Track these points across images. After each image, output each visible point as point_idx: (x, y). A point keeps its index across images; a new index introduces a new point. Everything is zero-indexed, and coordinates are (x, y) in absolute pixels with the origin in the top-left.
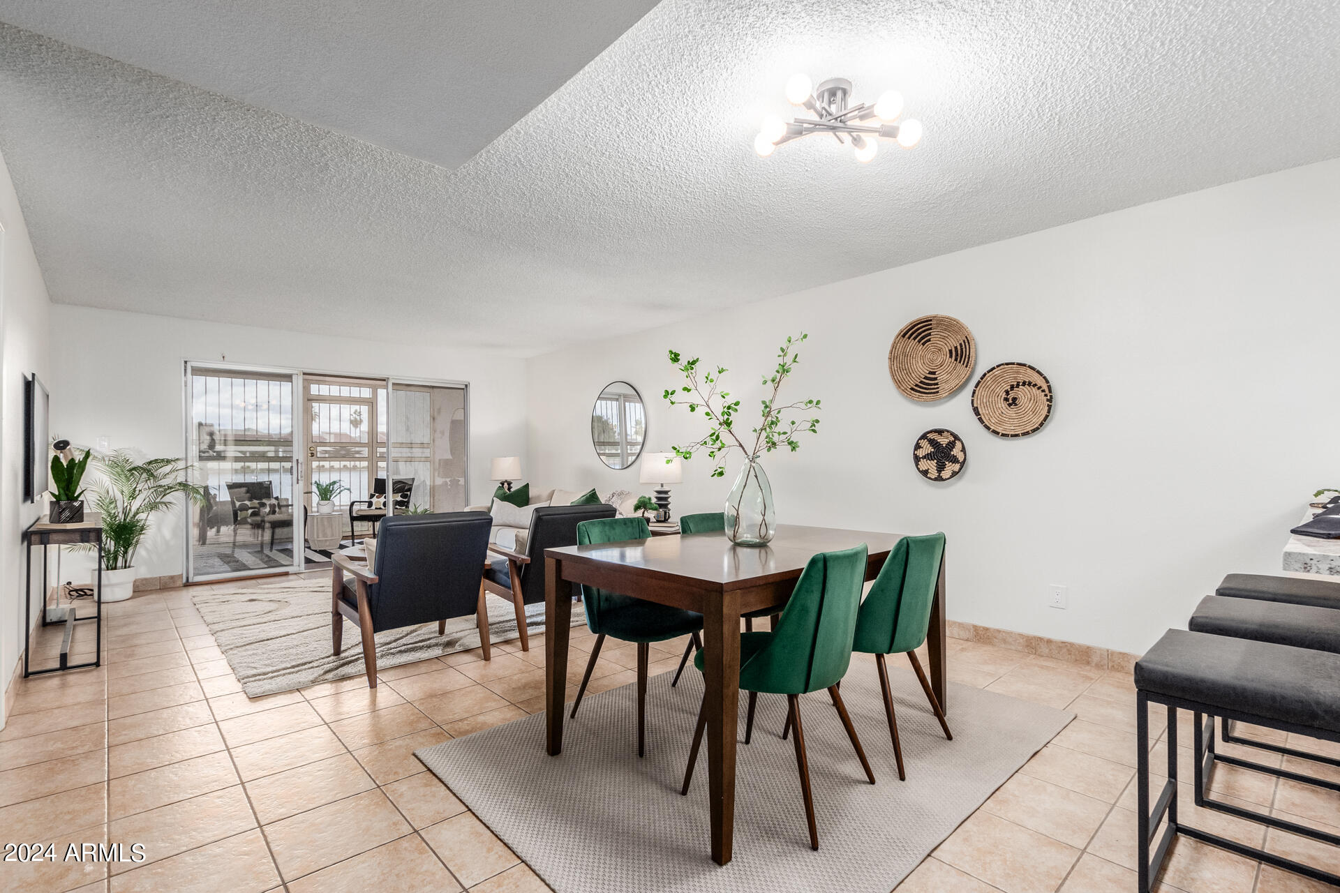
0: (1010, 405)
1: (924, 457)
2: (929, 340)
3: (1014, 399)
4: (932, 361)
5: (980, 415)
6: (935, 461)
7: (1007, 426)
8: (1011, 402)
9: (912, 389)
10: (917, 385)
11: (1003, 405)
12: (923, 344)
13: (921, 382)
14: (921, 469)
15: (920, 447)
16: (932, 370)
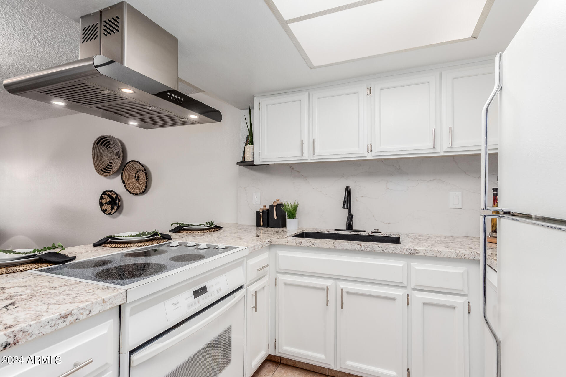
0: (136, 180)
1: (106, 204)
2: (109, 147)
3: (138, 177)
4: (111, 157)
5: (125, 184)
6: (111, 205)
7: (135, 190)
8: (137, 178)
9: (101, 170)
10: (104, 169)
11: (134, 179)
12: (108, 149)
13: (106, 167)
14: (103, 209)
15: (103, 199)
16: (110, 162)
